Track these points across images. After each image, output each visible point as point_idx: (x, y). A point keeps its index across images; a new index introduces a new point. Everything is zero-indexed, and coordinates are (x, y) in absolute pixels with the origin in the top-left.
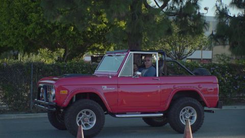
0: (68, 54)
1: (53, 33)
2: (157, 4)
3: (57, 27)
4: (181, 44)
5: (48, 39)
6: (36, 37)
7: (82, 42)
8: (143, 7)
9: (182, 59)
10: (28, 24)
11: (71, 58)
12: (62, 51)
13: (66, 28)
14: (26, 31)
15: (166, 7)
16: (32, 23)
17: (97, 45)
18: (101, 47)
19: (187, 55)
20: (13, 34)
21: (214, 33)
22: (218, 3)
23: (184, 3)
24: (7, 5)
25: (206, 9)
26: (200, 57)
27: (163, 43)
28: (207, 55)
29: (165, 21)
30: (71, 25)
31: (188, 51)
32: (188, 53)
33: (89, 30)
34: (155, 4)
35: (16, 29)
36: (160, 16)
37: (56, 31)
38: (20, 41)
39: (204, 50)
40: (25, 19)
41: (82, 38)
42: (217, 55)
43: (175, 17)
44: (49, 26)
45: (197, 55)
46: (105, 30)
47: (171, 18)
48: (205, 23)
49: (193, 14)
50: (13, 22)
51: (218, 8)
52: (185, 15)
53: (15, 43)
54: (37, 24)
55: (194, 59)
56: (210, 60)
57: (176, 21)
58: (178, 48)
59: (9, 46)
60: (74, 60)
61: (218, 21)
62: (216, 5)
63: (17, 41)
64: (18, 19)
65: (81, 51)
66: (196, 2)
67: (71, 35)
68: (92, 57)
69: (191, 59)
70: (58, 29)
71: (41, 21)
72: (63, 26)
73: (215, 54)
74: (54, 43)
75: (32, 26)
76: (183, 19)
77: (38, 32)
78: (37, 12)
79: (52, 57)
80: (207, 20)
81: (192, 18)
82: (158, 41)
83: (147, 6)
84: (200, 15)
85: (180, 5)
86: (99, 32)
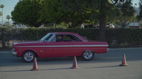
0: (74, 24)
1: (68, 16)
2: (113, 2)
3: (69, 13)
4: (125, 20)
5: (65, 18)
6: (60, 17)
7: (80, 19)
8: (106, 4)
9: (125, 26)
10: (57, 12)
11: (75, 26)
13: (73, 13)
14: (56, 15)
15: (117, 4)
16: (59, 11)
17: (87, 20)
18: (89, 21)
19: (127, 24)
20: (51, 16)
21: (139, 15)
22: (140, 2)
23: (125, 2)
24: (48, 4)
25: (136, 4)
26: (133, 26)
27: (116, 19)
28: (137, 24)
29: (116, 10)
30: (75, 12)
31: (128, 23)
32: (128, 24)
33: (83, 14)
34: (112, 2)
35: (52, 14)
36: (114, 8)
37: (69, 15)
38: (54, 19)
39: (135, 22)
40: (56, 10)
41: (80, 17)
42: (141, 24)
43: (121, 8)
44: (66, 12)
45: (132, 24)
46: (90, 14)
47: (119, 8)
48: (134, 11)
49: (129, 7)
50: (51, 11)
51: (140, 4)
52: (126, 7)
53: (52, 20)
55: (131, 26)
56: (138, 27)
57: (121, 10)
58: (123, 21)
59: (49, 21)
60: (77, 27)
61: (140, 9)
62: (139, 3)
63: (53, 19)
64: (53, 10)
65: (80, 23)
66: (130, 1)
67: (75, 16)
68: (85, 26)
69: (130, 26)
70: (70, 13)
71: (62, 10)
72: (72, 12)
73: (140, 24)
74: (68, 20)
75: (58, 13)
76: (125, 9)
77: (61, 15)
78: (61, 7)
79: (66, 26)
80: (135, 9)
81: (129, 8)
82: (114, 19)
83: (108, 3)
84: (132, 7)
85: (123, 2)
86: (88, 15)
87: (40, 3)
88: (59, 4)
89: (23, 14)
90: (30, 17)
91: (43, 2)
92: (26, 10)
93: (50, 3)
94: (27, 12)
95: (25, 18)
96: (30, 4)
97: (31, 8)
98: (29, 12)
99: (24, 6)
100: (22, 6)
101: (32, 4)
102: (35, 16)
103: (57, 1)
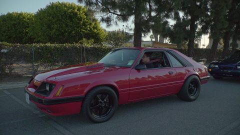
1: (64, 35)
3: (66, 32)
6: (56, 36)
10: (51, 30)
13: (71, 32)
20: (43, 35)
30: (73, 31)
35: (45, 32)
40: (49, 27)
44: (63, 31)
54: (56, 30)
67: (73, 35)
72: (69, 31)
87: (26, 20)
89: (4, 32)
92: (8, 28)
94: (10, 29)
95: (7, 37)
96: (11, 19)
97: (14, 25)
98: (12, 30)
99: (5, 22)
100: (2, 23)
101: (15, 21)
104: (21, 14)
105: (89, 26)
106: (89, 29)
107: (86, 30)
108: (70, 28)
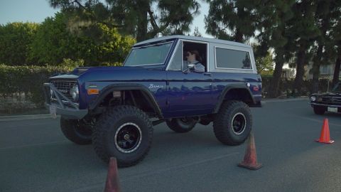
10: (59, 47)
12: (82, 61)
13: (85, 50)
14: (57, 51)
16: (62, 46)
20: (48, 54)
35: (50, 50)
37: (79, 52)
40: (56, 43)
44: (73, 48)
50: (48, 45)
63: (51, 59)
64: (52, 43)
70: (80, 50)
71: (68, 45)
72: (83, 48)
75: (61, 48)
77: (66, 52)
87: (31, 32)
88: (62, 34)
90: (13, 55)
91: (35, 32)
92: (6, 43)
93: (46, 32)
94: (7, 46)
95: (3, 56)
96: (11, 33)
97: (14, 40)
102: (21, 54)
103: (57, 30)
104: (26, 25)
105: (112, 43)
106: (112, 46)
107: (109, 47)
108: (85, 45)
